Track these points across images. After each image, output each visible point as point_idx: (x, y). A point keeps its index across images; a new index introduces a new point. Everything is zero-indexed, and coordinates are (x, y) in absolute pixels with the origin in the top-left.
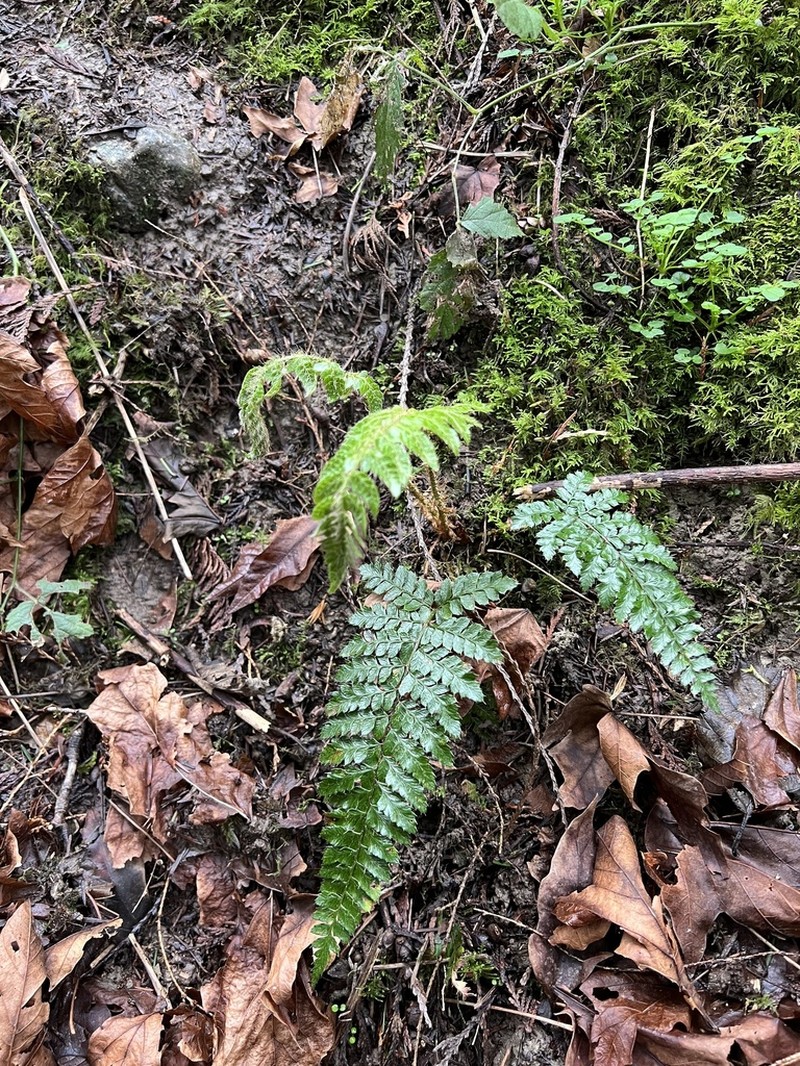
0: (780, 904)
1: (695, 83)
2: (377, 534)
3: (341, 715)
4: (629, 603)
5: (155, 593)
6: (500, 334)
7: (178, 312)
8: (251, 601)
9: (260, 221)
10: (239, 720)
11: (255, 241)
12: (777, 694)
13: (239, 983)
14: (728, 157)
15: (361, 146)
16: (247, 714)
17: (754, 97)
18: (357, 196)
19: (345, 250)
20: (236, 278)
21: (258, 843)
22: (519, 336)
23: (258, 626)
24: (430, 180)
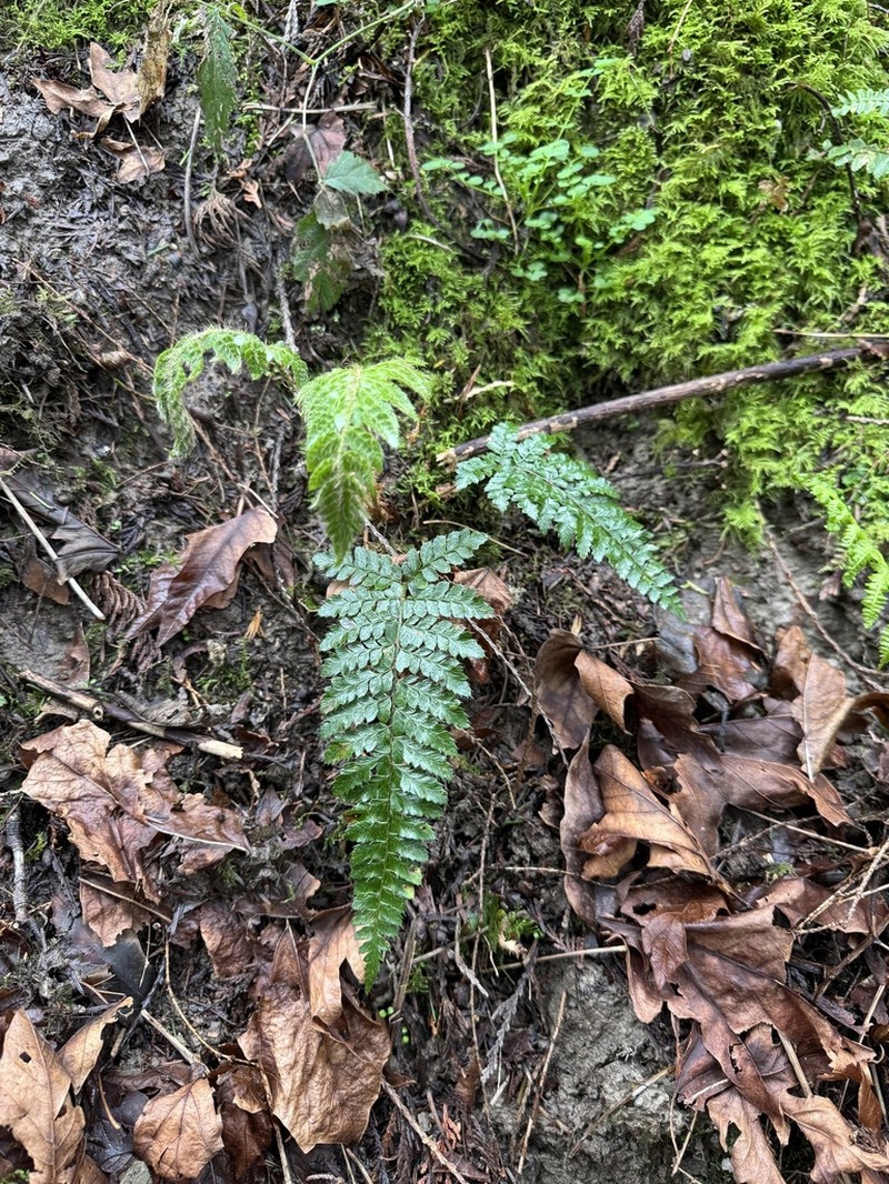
0: (775, 780)
1: (522, 22)
2: (297, 532)
3: (340, 709)
4: (588, 538)
5: (58, 646)
6: (383, 297)
7: (17, 320)
8: (179, 629)
9: (82, 208)
10: (204, 754)
11: (80, 231)
12: (718, 601)
13: (279, 1021)
14: (572, 92)
15: (179, 114)
16: (211, 746)
17: (580, 31)
18: (188, 170)
19: (189, 231)
20: (69, 276)
21: (264, 873)
22: (403, 297)
23: (191, 656)
24: (269, 144)
